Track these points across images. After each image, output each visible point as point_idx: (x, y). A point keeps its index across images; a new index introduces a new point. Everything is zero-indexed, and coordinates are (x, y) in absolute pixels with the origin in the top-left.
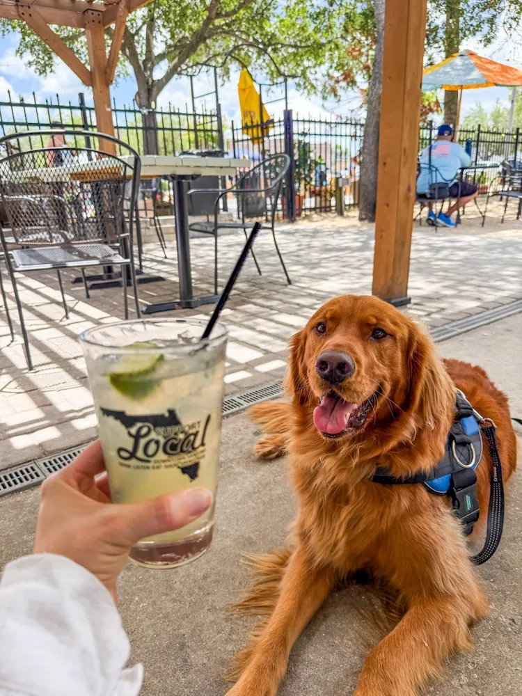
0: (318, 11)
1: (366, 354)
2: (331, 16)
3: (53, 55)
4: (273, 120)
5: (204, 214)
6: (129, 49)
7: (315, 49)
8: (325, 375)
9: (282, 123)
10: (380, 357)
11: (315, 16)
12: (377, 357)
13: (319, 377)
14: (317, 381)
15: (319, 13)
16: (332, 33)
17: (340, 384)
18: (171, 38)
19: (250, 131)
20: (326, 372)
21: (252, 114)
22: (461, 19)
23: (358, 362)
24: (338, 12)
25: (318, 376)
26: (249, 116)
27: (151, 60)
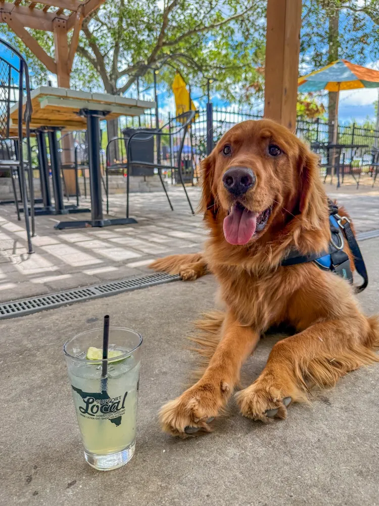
0: (237, 44)
1: (265, 168)
2: (245, 48)
3: (48, 72)
4: (198, 111)
5: (142, 175)
6: (100, 66)
7: (234, 70)
8: (232, 188)
9: (205, 113)
10: (276, 171)
11: (235, 48)
12: (273, 171)
13: (226, 191)
14: (225, 194)
15: (237, 46)
16: (247, 60)
17: (244, 195)
18: (132, 61)
19: (182, 120)
20: (232, 185)
21: (184, 107)
22: (339, 49)
23: (258, 175)
24: (251, 45)
25: (225, 189)
26: (181, 108)
27: (116, 75)
